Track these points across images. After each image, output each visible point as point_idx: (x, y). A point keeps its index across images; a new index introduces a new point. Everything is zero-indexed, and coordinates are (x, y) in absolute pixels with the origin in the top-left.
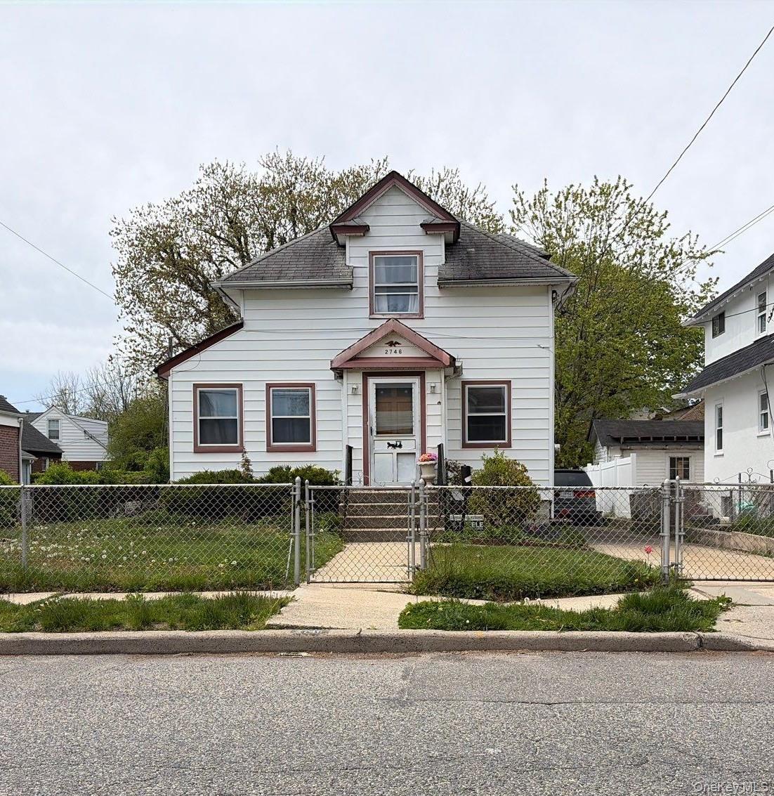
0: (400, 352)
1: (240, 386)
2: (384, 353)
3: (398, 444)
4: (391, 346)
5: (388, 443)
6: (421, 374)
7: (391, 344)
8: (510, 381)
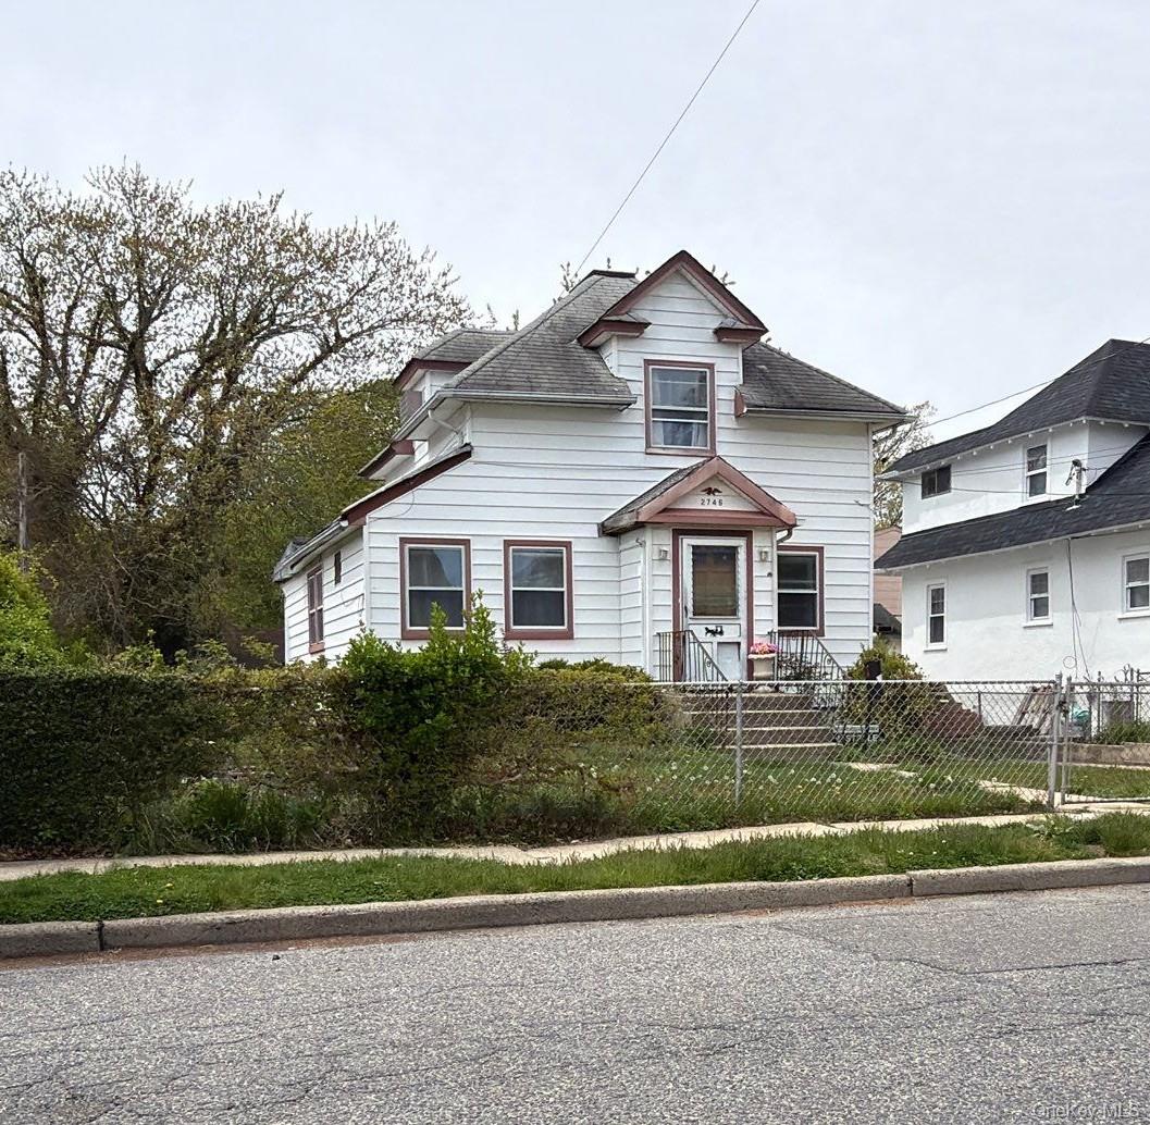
0: (721, 503)
1: (466, 543)
2: (701, 503)
3: (719, 629)
4: (709, 494)
5: (707, 629)
6: (746, 534)
7: (710, 491)
8: (822, 548)
